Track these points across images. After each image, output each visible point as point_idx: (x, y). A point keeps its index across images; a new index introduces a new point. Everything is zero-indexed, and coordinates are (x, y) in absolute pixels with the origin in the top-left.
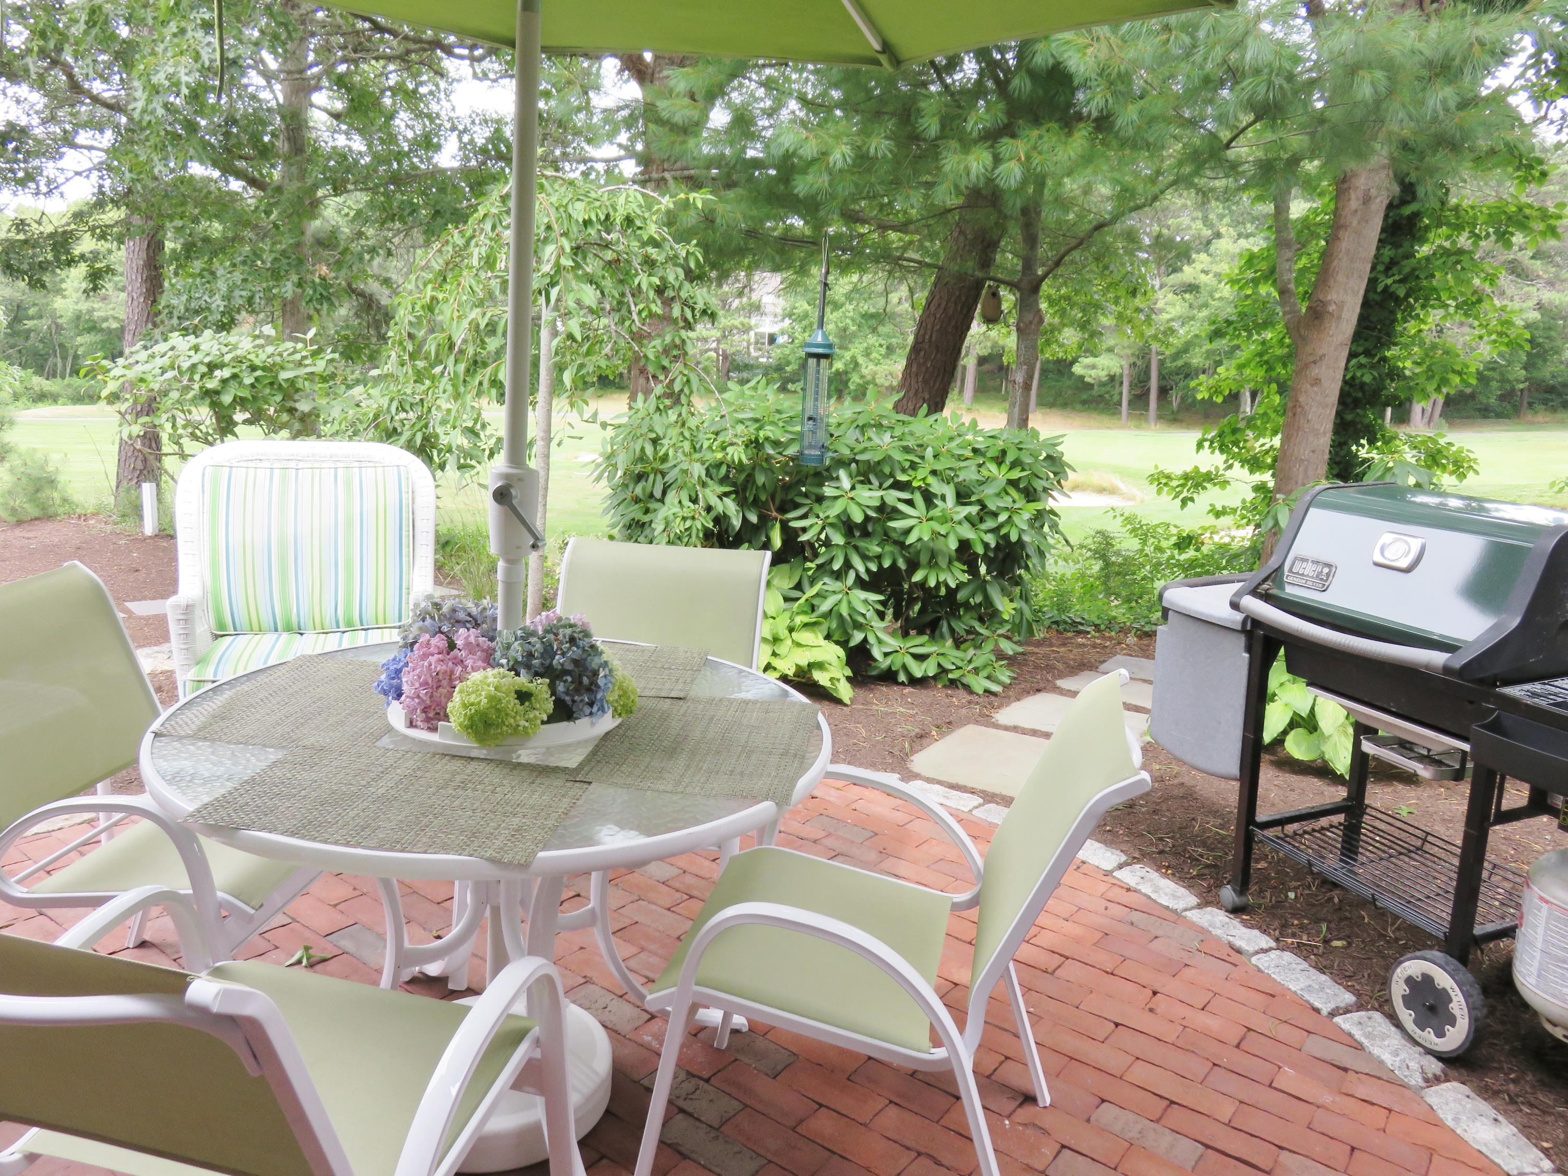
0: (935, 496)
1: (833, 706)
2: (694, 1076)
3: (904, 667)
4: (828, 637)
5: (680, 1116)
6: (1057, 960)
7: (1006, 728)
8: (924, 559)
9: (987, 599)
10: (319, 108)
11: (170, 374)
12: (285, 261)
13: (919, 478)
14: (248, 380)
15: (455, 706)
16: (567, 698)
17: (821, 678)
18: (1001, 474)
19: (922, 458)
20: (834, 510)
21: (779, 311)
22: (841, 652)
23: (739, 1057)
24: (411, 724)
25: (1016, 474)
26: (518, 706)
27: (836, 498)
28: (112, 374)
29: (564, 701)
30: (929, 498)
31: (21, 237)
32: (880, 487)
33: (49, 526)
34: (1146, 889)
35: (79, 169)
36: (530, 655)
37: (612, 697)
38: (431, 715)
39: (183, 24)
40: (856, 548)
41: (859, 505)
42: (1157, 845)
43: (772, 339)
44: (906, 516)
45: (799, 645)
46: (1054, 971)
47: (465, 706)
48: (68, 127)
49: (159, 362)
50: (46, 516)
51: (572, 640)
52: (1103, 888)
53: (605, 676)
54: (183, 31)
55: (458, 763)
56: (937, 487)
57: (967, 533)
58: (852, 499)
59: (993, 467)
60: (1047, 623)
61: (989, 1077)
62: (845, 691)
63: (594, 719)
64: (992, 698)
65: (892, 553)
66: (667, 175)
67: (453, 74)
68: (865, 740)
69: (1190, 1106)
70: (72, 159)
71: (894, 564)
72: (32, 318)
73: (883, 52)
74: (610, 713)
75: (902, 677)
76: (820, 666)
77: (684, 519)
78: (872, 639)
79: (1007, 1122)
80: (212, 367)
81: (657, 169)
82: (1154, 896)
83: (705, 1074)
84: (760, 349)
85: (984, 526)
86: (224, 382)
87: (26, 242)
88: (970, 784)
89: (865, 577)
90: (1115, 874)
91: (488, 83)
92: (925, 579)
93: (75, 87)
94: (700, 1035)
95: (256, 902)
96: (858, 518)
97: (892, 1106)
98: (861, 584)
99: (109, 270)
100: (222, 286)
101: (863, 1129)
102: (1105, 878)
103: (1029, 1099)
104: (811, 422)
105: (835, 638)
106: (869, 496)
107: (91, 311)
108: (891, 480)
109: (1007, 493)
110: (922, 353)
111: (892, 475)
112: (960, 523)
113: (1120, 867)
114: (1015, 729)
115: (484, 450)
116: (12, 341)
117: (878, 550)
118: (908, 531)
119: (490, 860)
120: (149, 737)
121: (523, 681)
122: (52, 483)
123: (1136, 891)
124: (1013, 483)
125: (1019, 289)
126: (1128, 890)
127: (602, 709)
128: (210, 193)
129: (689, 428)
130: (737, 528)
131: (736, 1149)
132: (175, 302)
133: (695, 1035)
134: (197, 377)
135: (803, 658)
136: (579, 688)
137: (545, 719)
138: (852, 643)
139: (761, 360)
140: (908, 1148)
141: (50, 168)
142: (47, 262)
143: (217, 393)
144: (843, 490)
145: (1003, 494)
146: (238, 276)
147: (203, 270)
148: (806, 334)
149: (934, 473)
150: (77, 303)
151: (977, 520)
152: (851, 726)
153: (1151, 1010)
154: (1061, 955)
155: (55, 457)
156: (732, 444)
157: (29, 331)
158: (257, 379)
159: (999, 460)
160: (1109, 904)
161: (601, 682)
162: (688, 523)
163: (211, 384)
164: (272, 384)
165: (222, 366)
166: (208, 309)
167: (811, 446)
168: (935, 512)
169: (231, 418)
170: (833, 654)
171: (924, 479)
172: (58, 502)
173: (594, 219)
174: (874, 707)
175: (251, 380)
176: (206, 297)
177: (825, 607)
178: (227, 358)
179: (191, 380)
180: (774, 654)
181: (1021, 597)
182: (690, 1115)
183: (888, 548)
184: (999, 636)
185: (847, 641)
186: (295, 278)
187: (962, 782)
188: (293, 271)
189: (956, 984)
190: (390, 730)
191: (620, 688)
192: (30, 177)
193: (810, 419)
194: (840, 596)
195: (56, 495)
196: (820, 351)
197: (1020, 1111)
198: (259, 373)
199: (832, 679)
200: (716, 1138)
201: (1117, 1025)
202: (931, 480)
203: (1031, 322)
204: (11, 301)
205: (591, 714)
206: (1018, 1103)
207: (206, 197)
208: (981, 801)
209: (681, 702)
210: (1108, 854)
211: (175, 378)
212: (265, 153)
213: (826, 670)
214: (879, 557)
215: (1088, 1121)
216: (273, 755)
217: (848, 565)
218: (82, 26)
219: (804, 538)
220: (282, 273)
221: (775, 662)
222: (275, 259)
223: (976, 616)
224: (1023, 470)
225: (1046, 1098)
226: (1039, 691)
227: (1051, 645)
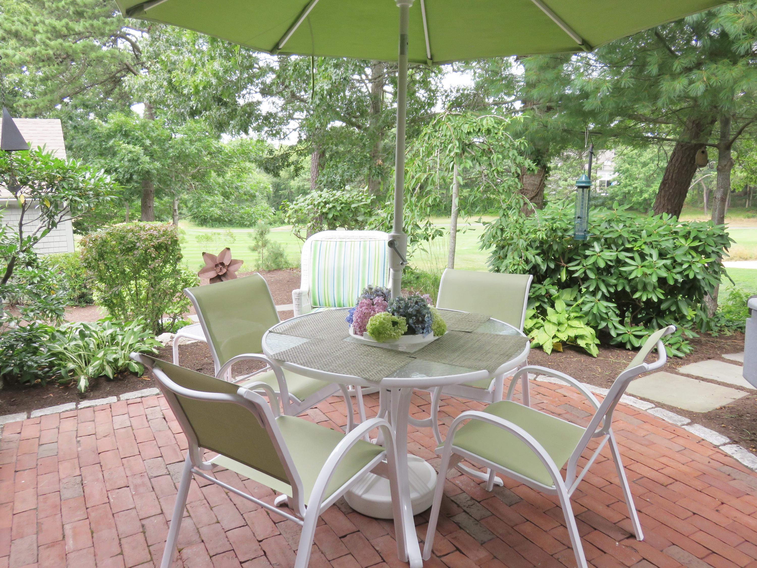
0: (647, 255)
1: (588, 357)
2: (474, 499)
3: (630, 341)
4: (588, 324)
5: (464, 513)
6: (671, 481)
7: (682, 375)
8: (640, 287)
9: (679, 310)
10: (388, 92)
11: (310, 207)
12: (365, 159)
13: (637, 246)
14: (339, 209)
15: (368, 326)
16: (413, 326)
17: (582, 343)
18: (686, 244)
19: (640, 236)
20: (591, 261)
21: (612, 169)
22: (593, 331)
23: (497, 496)
24: (356, 333)
25: (696, 244)
26: (392, 327)
27: (592, 255)
28: (290, 207)
29: (412, 327)
30: (643, 256)
31: (271, 157)
32: (617, 251)
33: (280, 273)
34: (737, 456)
35: (294, 128)
36: (399, 308)
37: (434, 327)
38: (362, 330)
39: (327, 66)
40: (603, 281)
41: (603, 259)
42: (751, 436)
43: (609, 183)
44: (631, 265)
45: (571, 327)
46: (667, 485)
47: (371, 325)
48: (291, 112)
49: (307, 202)
50: (279, 269)
51: (417, 303)
52: (710, 453)
53: (428, 317)
54: (326, 69)
55: (369, 348)
56: (647, 250)
57: (663, 273)
58: (600, 256)
59: (683, 241)
60: (734, 328)
61: (615, 524)
62: (594, 351)
63: (424, 335)
64: (679, 360)
65: (623, 283)
66: (535, 107)
67: (444, 71)
68: (600, 373)
69: (723, 555)
70: (293, 124)
71: (624, 289)
72: (282, 190)
73: (583, 44)
74: (432, 333)
75: (628, 346)
76: (582, 337)
77: (514, 265)
78: (610, 326)
79: (617, 543)
80: (326, 203)
81: (531, 104)
82: (740, 460)
83: (479, 500)
84: (602, 189)
85: (675, 271)
86: (330, 209)
87: (272, 158)
88: (651, 398)
89: (608, 295)
90: (720, 447)
91: (460, 73)
92: (641, 296)
93: (293, 95)
94: (481, 485)
95: (302, 399)
96: (602, 265)
97: (562, 527)
98: (604, 297)
99: (302, 168)
100: (340, 171)
101: (545, 533)
102: (714, 449)
103: (632, 536)
104: (579, 219)
105: (591, 325)
106: (609, 255)
107: (304, 186)
108: (623, 247)
109: (690, 254)
110: (667, 185)
111: (623, 244)
112: (659, 268)
113: (725, 444)
114: (688, 376)
115: (430, 236)
116: (275, 199)
117: (614, 282)
118: (631, 273)
119: (366, 379)
120: (268, 332)
121: (396, 318)
122: (281, 255)
123: (730, 457)
124: (695, 249)
125: (718, 148)
126: (726, 456)
127: (428, 332)
128: (342, 133)
129: (519, 224)
130: (544, 270)
131: (484, 530)
132: (322, 179)
133: (479, 484)
134: (320, 208)
135: (572, 333)
136: (418, 322)
137: (403, 333)
138: (600, 328)
139: (602, 194)
140: (564, 545)
141: (284, 129)
142: (279, 166)
143: (327, 214)
144: (596, 252)
145: (688, 254)
146: (346, 167)
147: (334, 165)
148: (627, 180)
149: (645, 243)
150: (298, 183)
151: (671, 267)
152: (594, 367)
153: (717, 511)
154: (674, 479)
155: (283, 246)
156: (540, 231)
157: (281, 195)
158: (342, 208)
159: (686, 236)
160: (711, 461)
161: (426, 319)
162: (516, 267)
163: (325, 210)
164: (349, 210)
165: (329, 203)
166: (334, 181)
167: (579, 231)
168: (646, 263)
169: (334, 224)
170: (589, 331)
171: (640, 246)
172: (284, 263)
173: (472, 131)
174: (610, 359)
175: (340, 208)
176: (334, 176)
177: (586, 308)
178: (331, 199)
179: (318, 209)
180: (558, 331)
181: (701, 309)
182: (468, 513)
183: (621, 281)
184: (686, 328)
185: (597, 326)
186: (368, 166)
187: (646, 396)
188: (368, 163)
189: (611, 483)
190: (349, 336)
191: (438, 324)
192: (278, 133)
193: (579, 217)
194: (593, 304)
195: (283, 260)
196: (584, 185)
197: (626, 540)
198: (343, 205)
199: (587, 344)
200: (477, 524)
201: (694, 514)
202: (644, 247)
203: (725, 166)
204: (275, 183)
205: (423, 333)
206: (625, 537)
207: (341, 135)
208: (654, 406)
209: (469, 334)
210: (719, 437)
211: (312, 208)
212: (363, 114)
213: (585, 339)
214: (616, 286)
215: (662, 551)
216: (305, 340)
217: (597, 289)
218: (291, 72)
219: (576, 275)
220: (364, 164)
221: (559, 335)
222: (361, 159)
223: (673, 317)
224: (700, 241)
225: (641, 537)
226: (709, 358)
227: (736, 339)
